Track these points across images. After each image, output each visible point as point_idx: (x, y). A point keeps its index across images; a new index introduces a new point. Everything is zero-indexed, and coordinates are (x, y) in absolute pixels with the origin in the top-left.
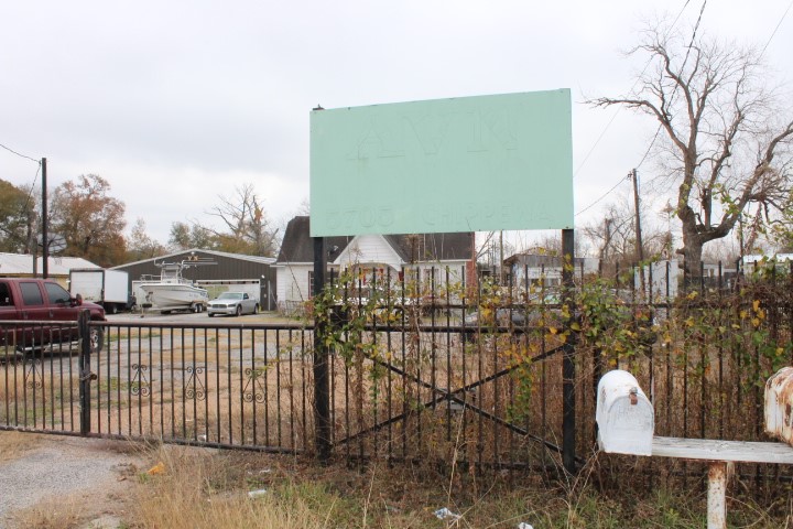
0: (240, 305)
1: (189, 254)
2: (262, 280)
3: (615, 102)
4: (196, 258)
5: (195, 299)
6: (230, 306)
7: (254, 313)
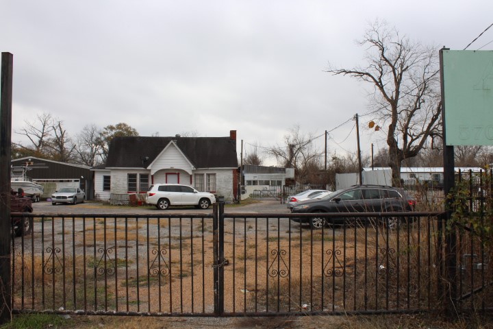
0: (76, 197)
1: (27, 160)
2: (81, 179)
3: (350, 72)
4: (32, 163)
5: (36, 193)
6: (69, 197)
7: (82, 202)
